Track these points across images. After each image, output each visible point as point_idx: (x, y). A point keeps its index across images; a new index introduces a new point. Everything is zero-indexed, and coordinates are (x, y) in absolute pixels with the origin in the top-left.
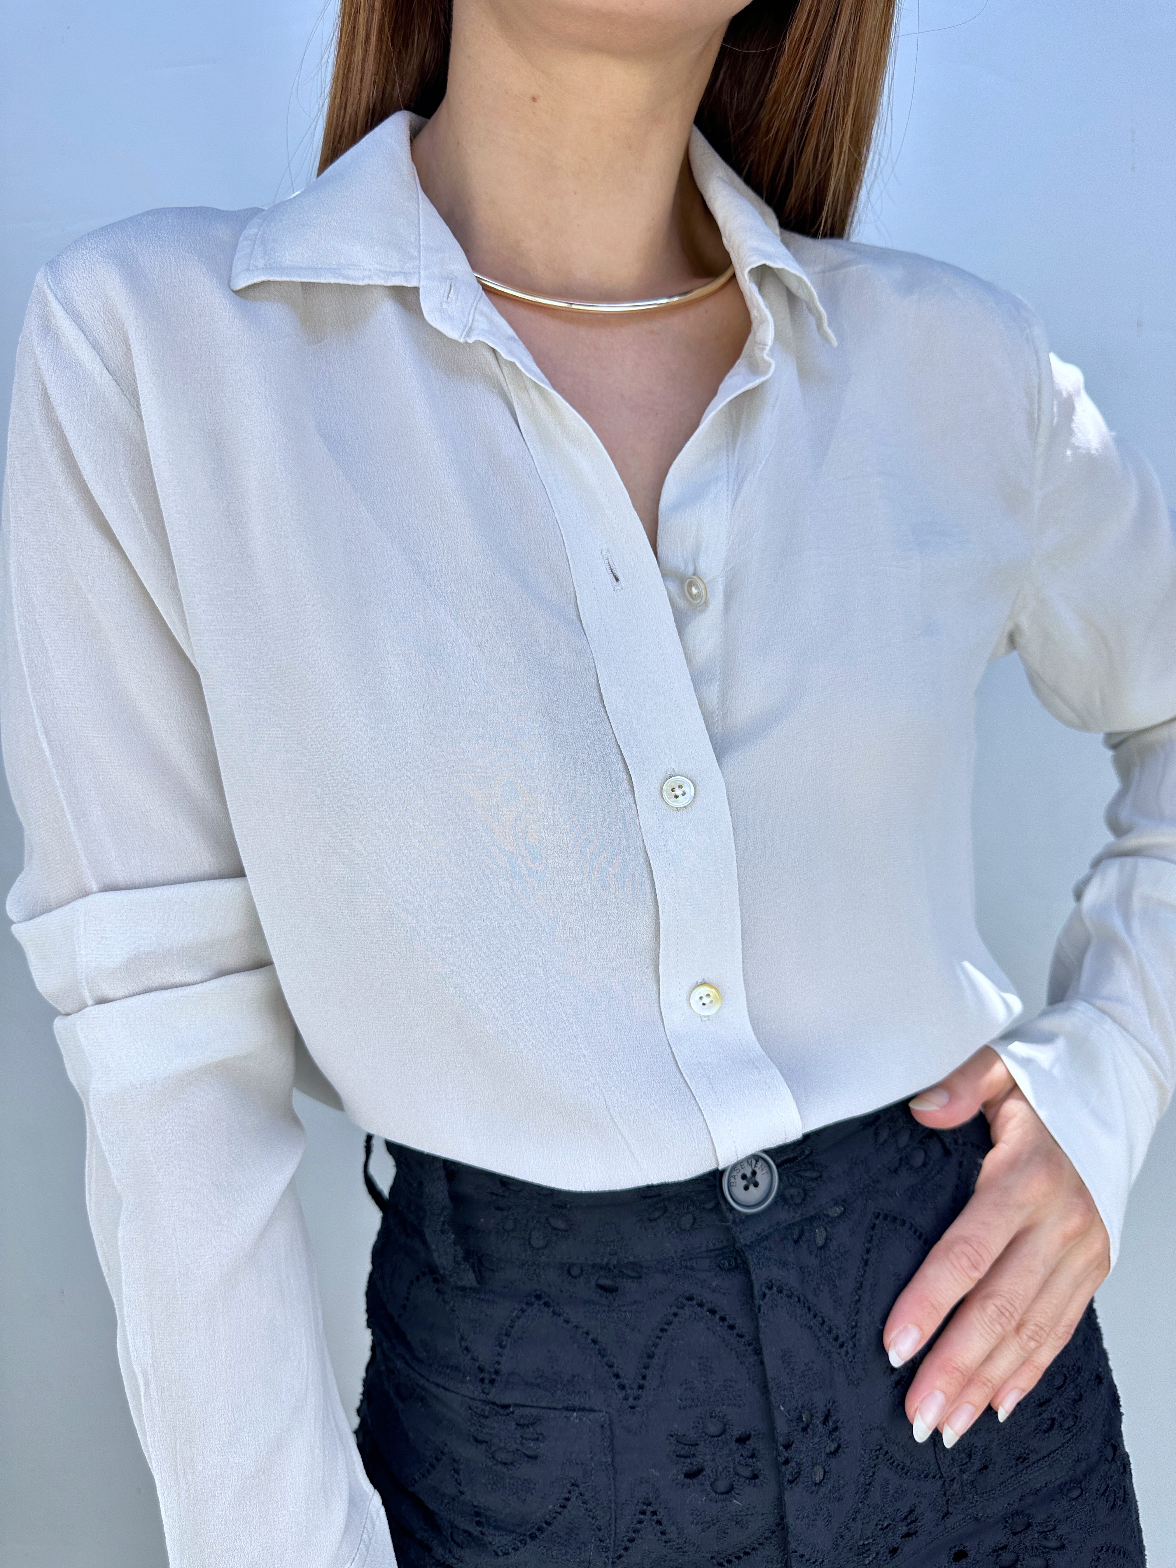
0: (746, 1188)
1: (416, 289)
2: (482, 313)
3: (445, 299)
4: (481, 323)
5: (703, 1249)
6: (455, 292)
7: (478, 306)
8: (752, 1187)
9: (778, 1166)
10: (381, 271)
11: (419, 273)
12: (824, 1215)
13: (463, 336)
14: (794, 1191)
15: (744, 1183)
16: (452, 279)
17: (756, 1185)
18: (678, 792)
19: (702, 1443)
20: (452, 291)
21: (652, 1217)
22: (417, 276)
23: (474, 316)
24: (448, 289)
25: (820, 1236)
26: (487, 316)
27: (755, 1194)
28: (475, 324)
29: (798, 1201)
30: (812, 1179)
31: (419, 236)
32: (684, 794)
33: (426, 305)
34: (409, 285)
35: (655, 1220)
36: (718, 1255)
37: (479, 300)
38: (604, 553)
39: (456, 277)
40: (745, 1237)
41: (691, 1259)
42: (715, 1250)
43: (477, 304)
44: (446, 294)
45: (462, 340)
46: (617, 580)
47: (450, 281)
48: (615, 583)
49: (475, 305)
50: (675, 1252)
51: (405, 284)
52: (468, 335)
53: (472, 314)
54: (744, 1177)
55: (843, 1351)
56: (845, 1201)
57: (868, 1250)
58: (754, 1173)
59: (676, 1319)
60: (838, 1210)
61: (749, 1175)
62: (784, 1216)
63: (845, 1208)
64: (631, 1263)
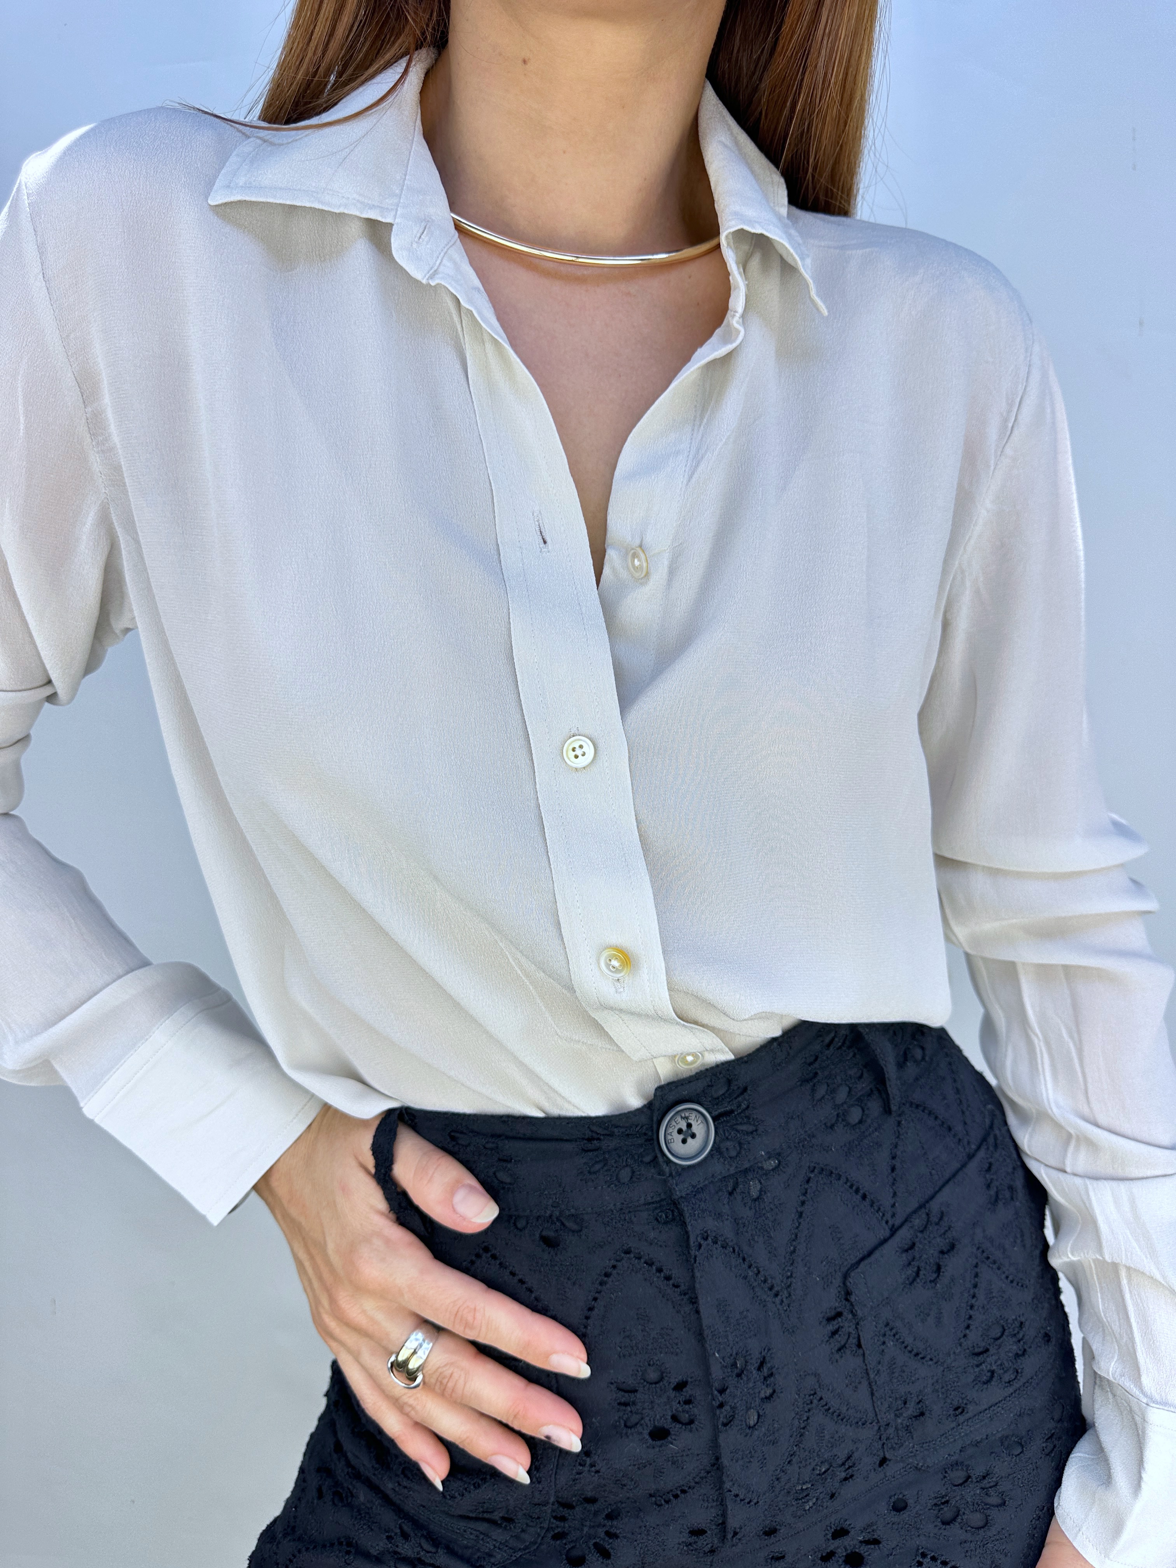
0: (684, 1141)
1: (390, 226)
2: (451, 259)
3: (416, 239)
4: (447, 267)
5: (642, 1201)
6: (427, 234)
7: (449, 252)
8: (689, 1140)
9: (715, 1119)
10: (358, 201)
11: (397, 210)
12: (759, 1168)
13: (427, 277)
14: (729, 1144)
15: (681, 1137)
16: (428, 221)
17: (693, 1136)
18: (579, 752)
20: (425, 232)
21: (592, 1170)
22: (393, 213)
23: (442, 260)
24: (421, 231)
25: (754, 1188)
26: (455, 263)
27: (693, 1145)
28: (442, 268)
29: (733, 1153)
30: (748, 1133)
31: (405, 175)
32: (584, 754)
33: (397, 243)
34: (383, 220)
35: (595, 1173)
36: (656, 1208)
37: (451, 246)
38: (535, 514)
39: (433, 221)
40: (681, 1189)
41: (630, 1212)
42: (653, 1203)
43: (448, 249)
44: (418, 235)
45: (424, 282)
46: (545, 542)
47: (427, 224)
48: (542, 545)
49: (445, 250)
50: (615, 1205)
51: (380, 219)
52: (432, 277)
53: (440, 258)
54: (680, 1131)
55: (778, 1300)
56: (779, 1154)
57: (803, 1203)
58: (689, 1126)
59: (615, 1272)
60: (773, 1163)
61: (684, 1128)
62: (719, 1168)
63: (779, 1162)
64: (573, 1215)
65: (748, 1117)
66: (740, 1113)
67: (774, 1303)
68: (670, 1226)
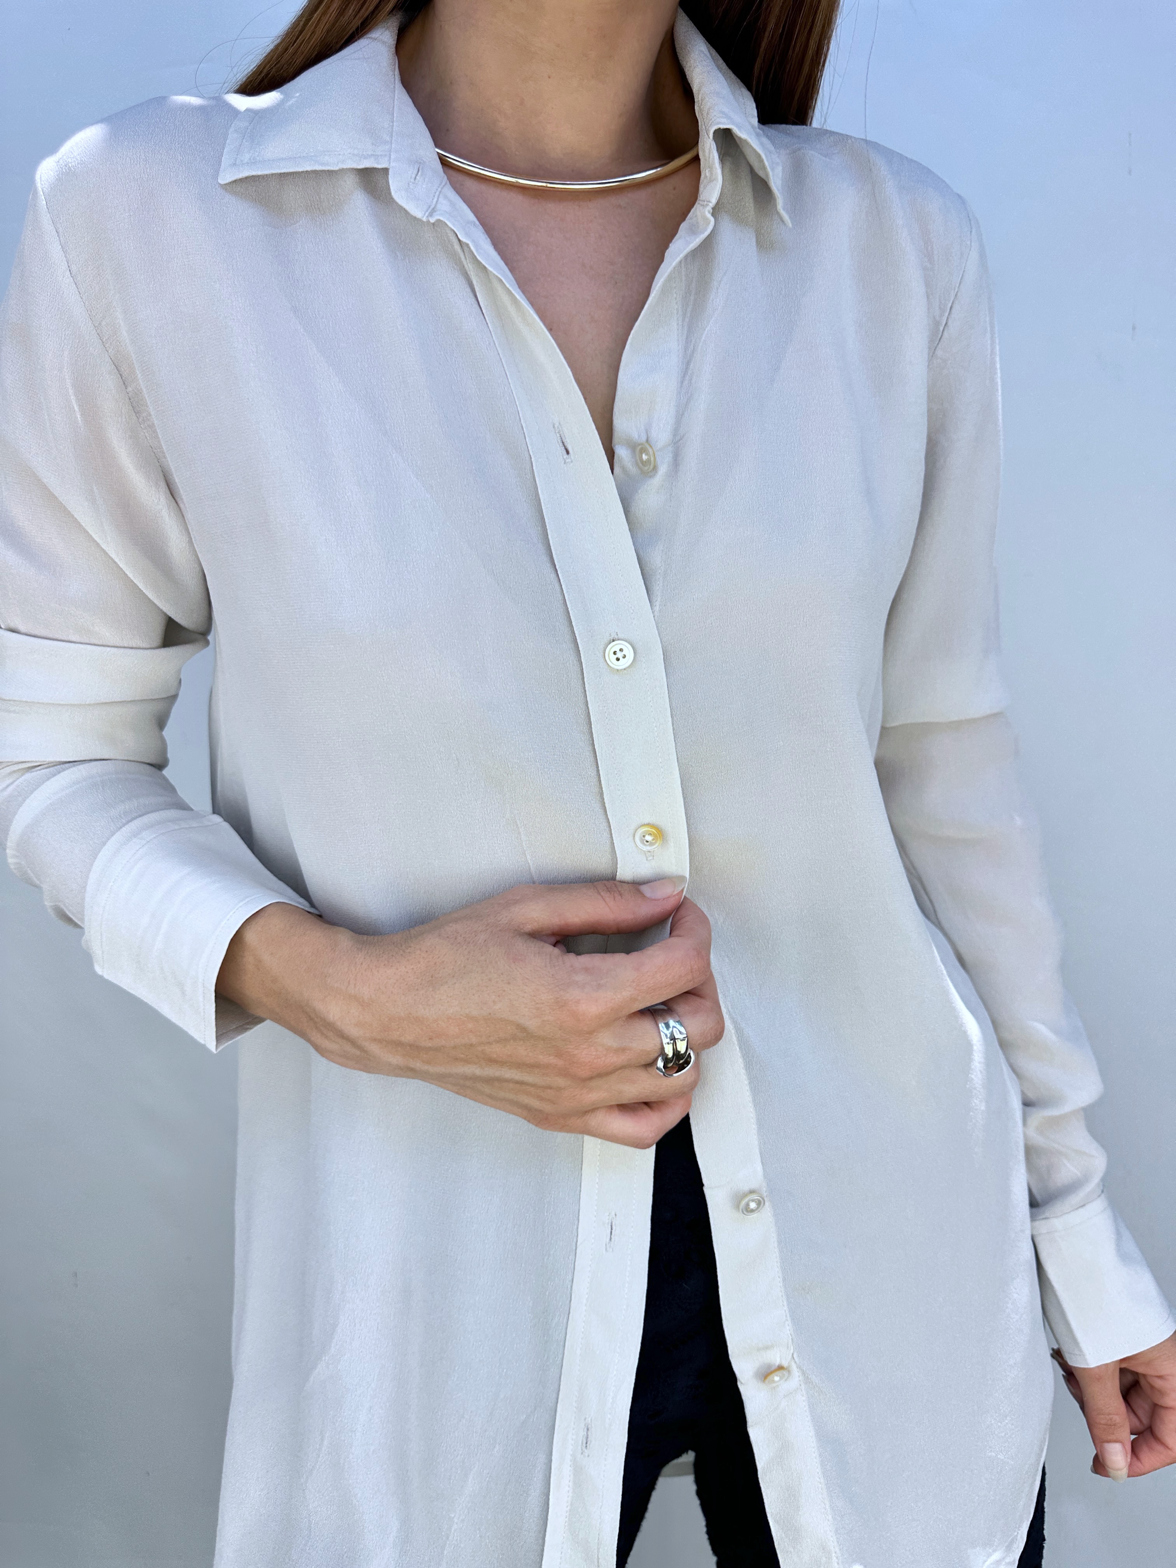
1: (386, 171)
2: (447, 196)
3: (412, 180)
4: (444, 205)
6: (422, 175)
7: (441, 190)
10: (354, 155)
11: (390, 155)
13: (427, 215)
16: (420, 163)
18: (620, 655)
20: (420, 173)
22: (386, 159)
23: (438, 199)
24: (416, 172)
26: (451, 199)
28: (439, 206)
31: (393, 122)
32: (624, 657)
33: (395, 187)
34: (379, 166)
37: (444, 186)
38: (556, 426)
39: (424, 162)
44: (414, 176)
45: (424, 219)
46: (568, 452)
47: (420, 166)
48: (566, 456)
51: (376, 166)
52: (431, 215)
53: (436, 197)
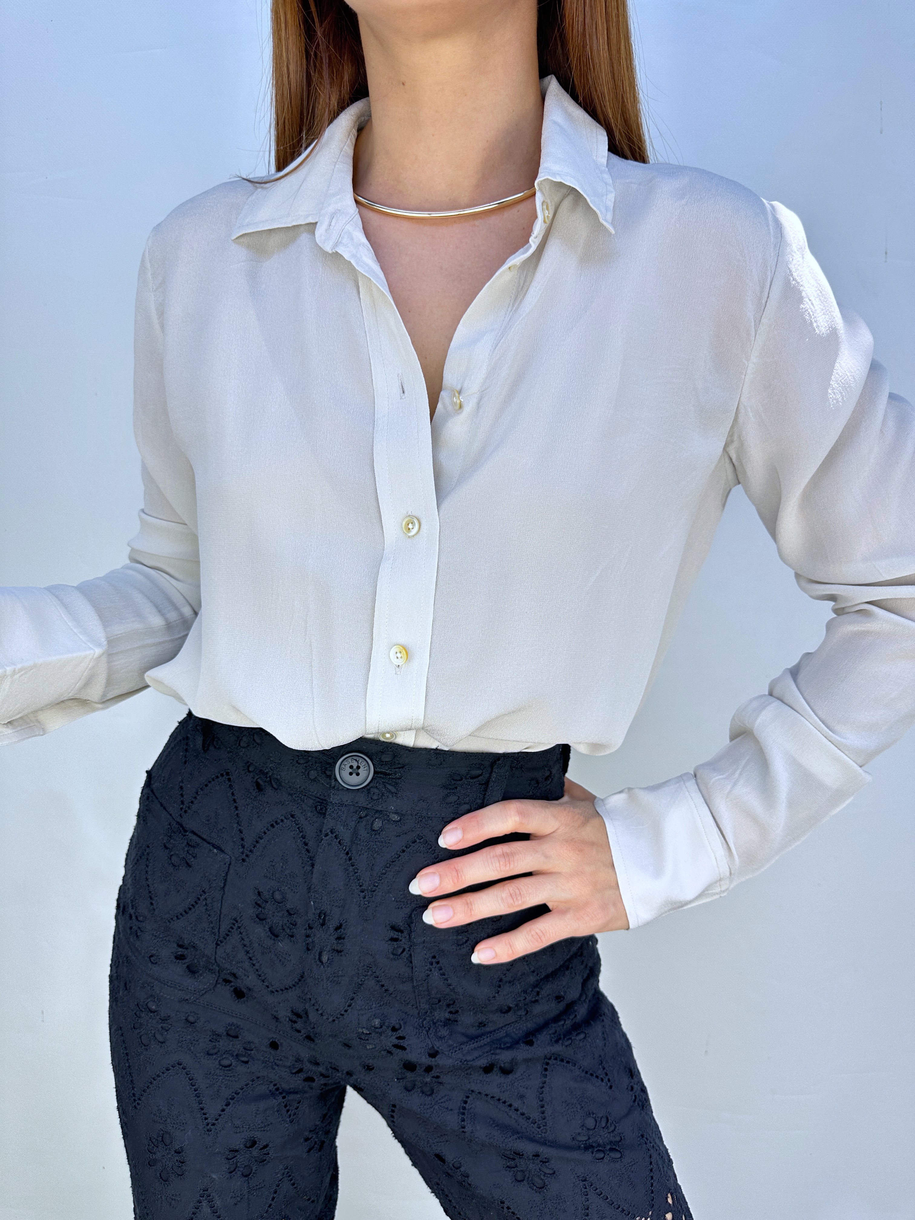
0: (351, 774)
3: (328, 227)
4: (344, 239)
5: (314, 794)
7: (346, 227)
8: (354, 775)
9: (375, 772)
11: (321, 212)
12: (386, 815)
13: (331, 248)
14: (376, 791)
15: (351, 770)
16: (336, 213)
17: (358, 774)
18: (411, 526)
19: (269, 902)
20: (333, 221)
22: (319, 215)
23: (340, 235)
24: (330, 220)
25: (377, 824)
26: (349, 233)
27: (354, 780)
28: (340, 240)
29: (375, 797)
30: (390, 791)
33: (318, 233)
36: (319, 802)
37: (348, 223)
38: (399, 376)
39: (340, 211)
41: (305, 795)
42: (319, 798)
44: (329, 224)
45: (330, 252)
46: (404, 392)
47: (334, 214)
48: (402, 394)
50: (300, 787)
51: (312, 221)
52: (334, 248)
54: (351, 767)
55: (362, 894)
56: (403, 815)
57: (404, 851)
58: (358, 767)
59: (281, 823)
60: (396, 818)
61: (355, 767)
62: (362, 800)
63: (401, 819)
64: (277, 779)
65: (397, 784)
66: (394, 779)
67: (359, 895)
68: (320, 815)
